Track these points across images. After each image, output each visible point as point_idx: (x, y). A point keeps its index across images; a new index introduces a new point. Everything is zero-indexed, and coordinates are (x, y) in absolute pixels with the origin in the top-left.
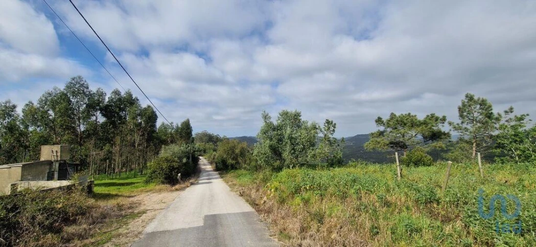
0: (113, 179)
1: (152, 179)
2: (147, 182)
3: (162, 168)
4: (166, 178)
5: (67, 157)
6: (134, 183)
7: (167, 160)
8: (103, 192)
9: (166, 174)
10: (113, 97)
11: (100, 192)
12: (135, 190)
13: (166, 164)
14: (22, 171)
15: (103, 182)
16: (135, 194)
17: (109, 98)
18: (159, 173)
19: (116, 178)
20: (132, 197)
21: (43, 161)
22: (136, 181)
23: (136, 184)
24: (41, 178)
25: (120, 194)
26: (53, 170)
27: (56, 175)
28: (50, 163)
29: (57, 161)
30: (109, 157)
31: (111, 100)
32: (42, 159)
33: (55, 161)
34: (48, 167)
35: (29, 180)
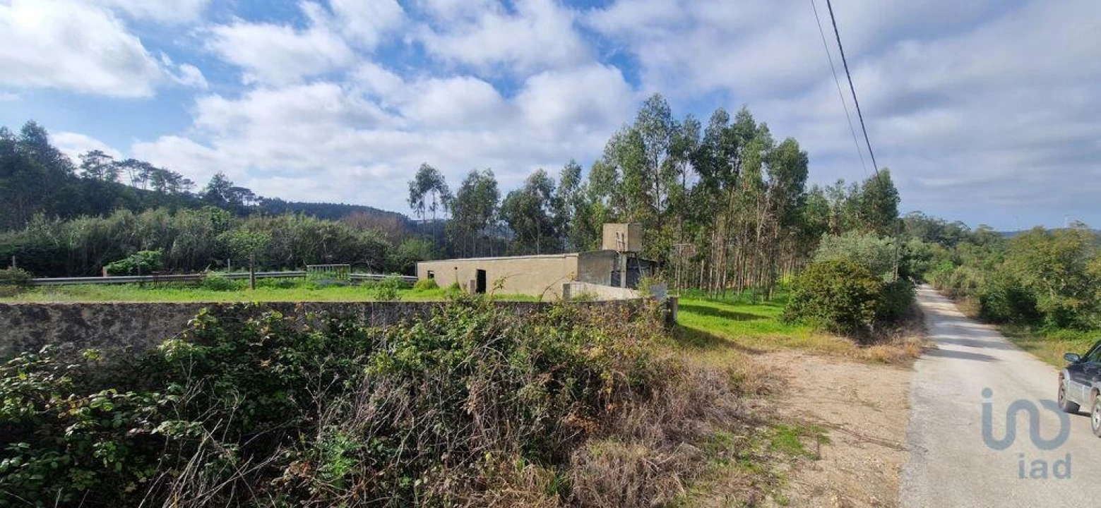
0: (711, 300)
1: (801, 315)
2: (788, 320)
3: (828, 290)
4: (840, 320)
5: (638, 248)
6: (756, 317)
7: (841, 270)
8: (695, 327)
9: (841, 309)
10: (714, 127)
11: (690, 326)
12: (764, 335)
13: (839, 279)
14: (579, 264)
15: (695, 303)
16: (765, 347)
17: (706, 131)
18: (821, 303)
19: (716, 300)
20: (759, 353)
21: (604, 251)
22: (759, 314)
23: (760, 321)
24: (603, 279)
25: (729, 338)
26: (618, 268)
27: (623, 279)
28: (614, 255)
29: (624, 253)
30: (704, 256)
31: (710, 135)
32: (605, 247)
33: (620, 252)
34: (612, 262)
35: (587, 281)
